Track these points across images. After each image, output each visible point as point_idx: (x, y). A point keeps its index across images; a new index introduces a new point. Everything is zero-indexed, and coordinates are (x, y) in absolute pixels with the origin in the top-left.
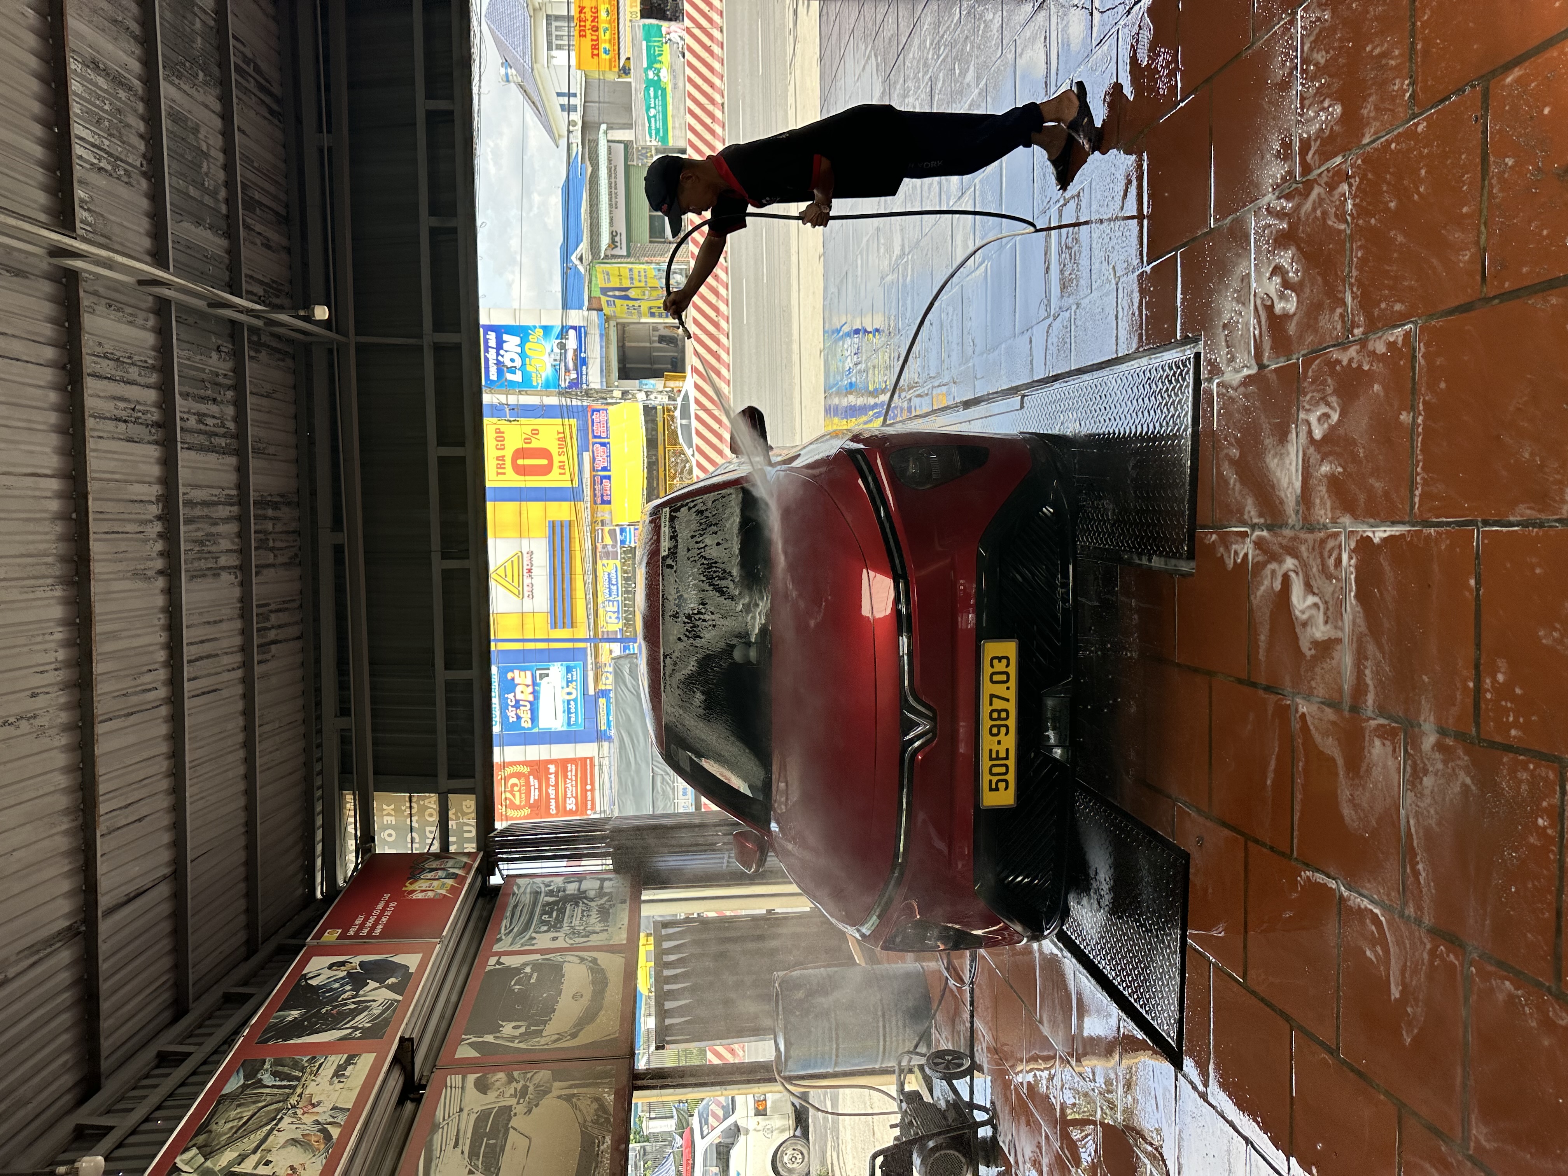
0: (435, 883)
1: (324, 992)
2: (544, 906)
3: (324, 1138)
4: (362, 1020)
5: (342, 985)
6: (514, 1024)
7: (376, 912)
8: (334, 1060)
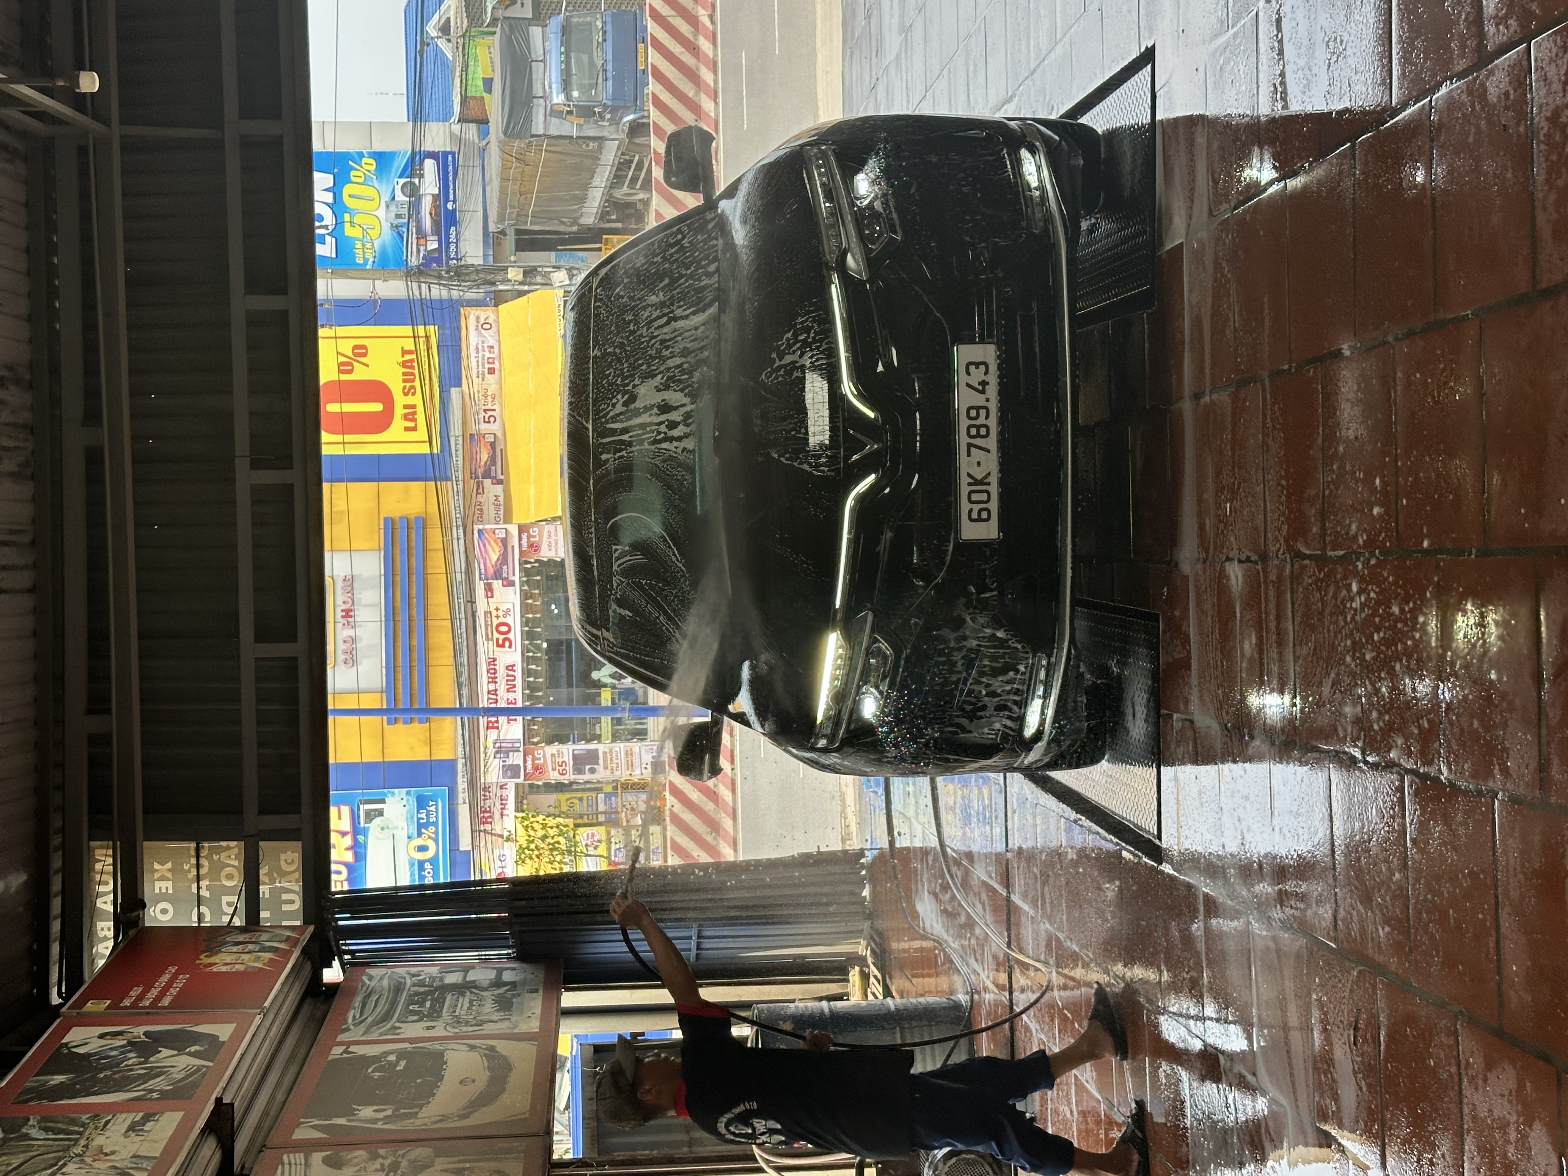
0: (245, 957)
2: (410, 996)
5: (122, 1053)
6: (375, 1108)
7: (160, 984)
8: (127, 1117)
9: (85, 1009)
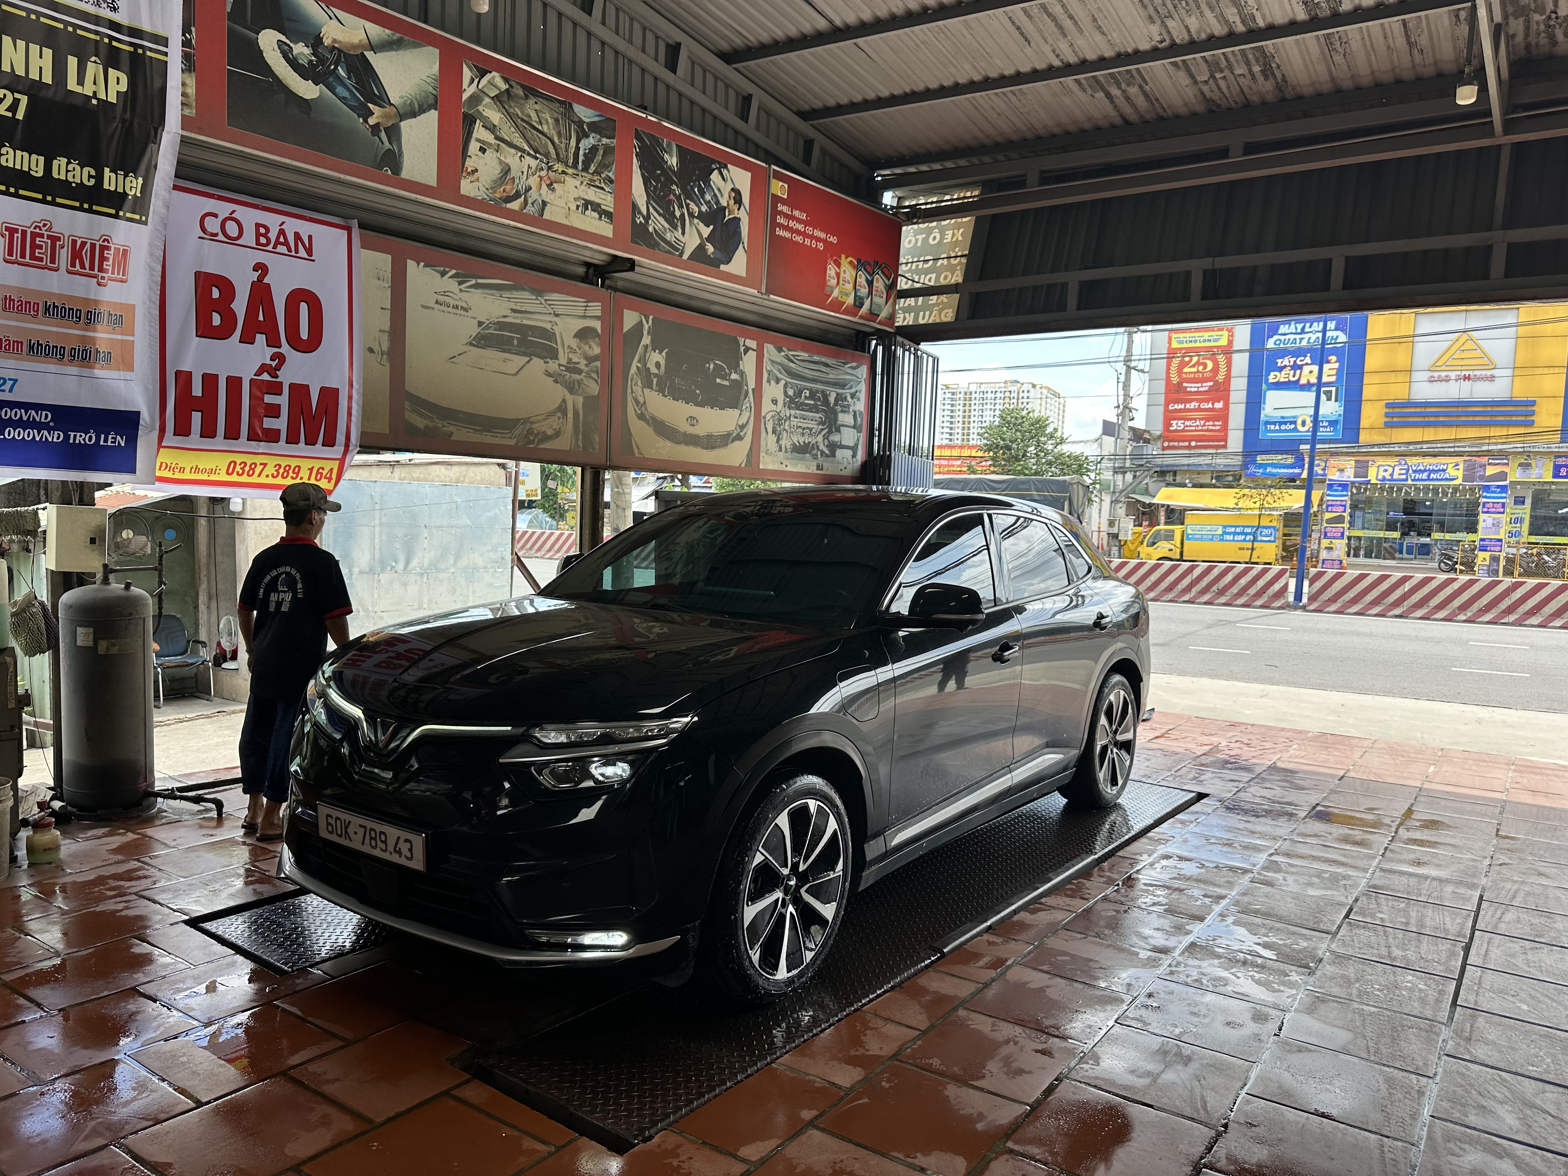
0: (849, 286)
1: (699, 187)
2: (823, 391)
3: (508, 197)
4: (658, 223)
5: (708, 203)
6: (663, 362)
7: (809, 230)
8: (607, 201)
9: (774, 182)
